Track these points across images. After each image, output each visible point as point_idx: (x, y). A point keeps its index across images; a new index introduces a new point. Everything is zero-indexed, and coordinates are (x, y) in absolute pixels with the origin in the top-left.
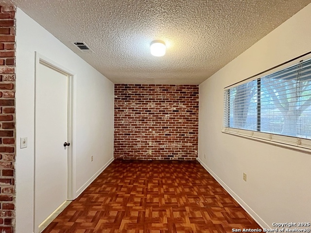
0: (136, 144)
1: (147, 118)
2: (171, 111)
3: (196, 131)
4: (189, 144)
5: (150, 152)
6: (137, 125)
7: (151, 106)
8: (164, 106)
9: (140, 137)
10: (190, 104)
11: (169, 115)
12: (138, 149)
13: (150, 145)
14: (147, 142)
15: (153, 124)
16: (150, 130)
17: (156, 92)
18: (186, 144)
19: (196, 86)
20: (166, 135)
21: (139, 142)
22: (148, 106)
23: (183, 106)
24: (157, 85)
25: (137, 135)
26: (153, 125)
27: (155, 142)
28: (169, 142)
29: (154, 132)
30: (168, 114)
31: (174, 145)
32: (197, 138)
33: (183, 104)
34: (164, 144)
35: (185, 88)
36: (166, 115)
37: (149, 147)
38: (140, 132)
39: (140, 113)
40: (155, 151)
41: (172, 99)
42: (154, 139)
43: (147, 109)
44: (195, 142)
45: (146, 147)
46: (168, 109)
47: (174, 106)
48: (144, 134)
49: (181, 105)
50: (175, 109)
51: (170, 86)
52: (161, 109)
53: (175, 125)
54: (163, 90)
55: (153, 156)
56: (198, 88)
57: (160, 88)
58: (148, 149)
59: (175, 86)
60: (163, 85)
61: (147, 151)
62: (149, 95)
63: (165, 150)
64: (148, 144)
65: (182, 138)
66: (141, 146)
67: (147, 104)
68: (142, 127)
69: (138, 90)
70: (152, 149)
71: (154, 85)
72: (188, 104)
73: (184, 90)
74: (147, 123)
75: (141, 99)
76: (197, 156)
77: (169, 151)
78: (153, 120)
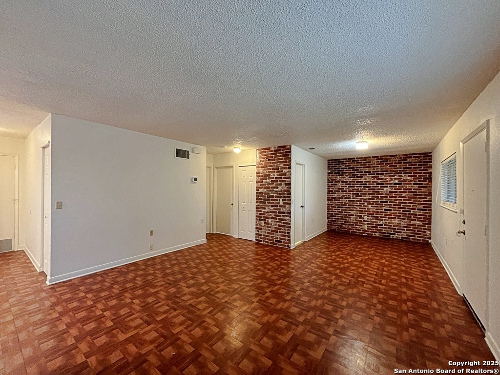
0: (350, 218)
1: (362, 191)
2: (391, 184)
3: (428, 207)
4: (417, 222)
5: (366, 227)
6: (350, 198)
7: (366, 179)
8: (383, 179)
9: (354, 210)
10: (419, 176)
11: (388, 189)
12: (352, 222)
13: (366, 219)
14: (362, 216)
15: (368, 197)
16: (366, 204)
17: (372, 165)
18: (412, 222)
19: (427, 153)
20: (385, 210)
21: (353, 215)
22: (363, 180)
23: (409, 178)
24: (373, 157)
25: (350, 208)
26: (368, 199)
27: (372, 217)
28: (389, 218)
29: (370, 206)
30: (387, 187)
31: (396, 221)
32: (430, 216)
33: (409, 176)
34: (382, 220)
35: (411, 157)
36: (385, 189)
37: (363, 221)
38: (354, 205)
39: (354, 187)
40: (371, 227)
41: (393, 171)
42: (369, 213)
43: (362, 182)
44: (428, 221)
45: (361, 221)
46: (387, 181)
47: (395, 179)
48: (358, 208)
49: (405, 177)
50: (397, 181)
51: (390, 156)
52: (378, 182)
53: (397, 200)
54: (381, 162)
55: (369, 231)
56: (431, 156)
57: (377, 159)
58: (363, 224)
59: (396, 155)
60: (381, 156)
61: (361, 226)
62: (364, 167)
63: (384, 226)
64: (364, 218)
65: (408, 216)
66: (355, 220)
67: (362, 177)
68: (356, 201)
69: (351, 163)
70: (368, 224)
71: (370, 157)
72: (416, 176)
73: (408, 160)
74: (362, 196)
75: (354, 173)
76: (430, 238)
77: (388, 228)
78: (369, 194)
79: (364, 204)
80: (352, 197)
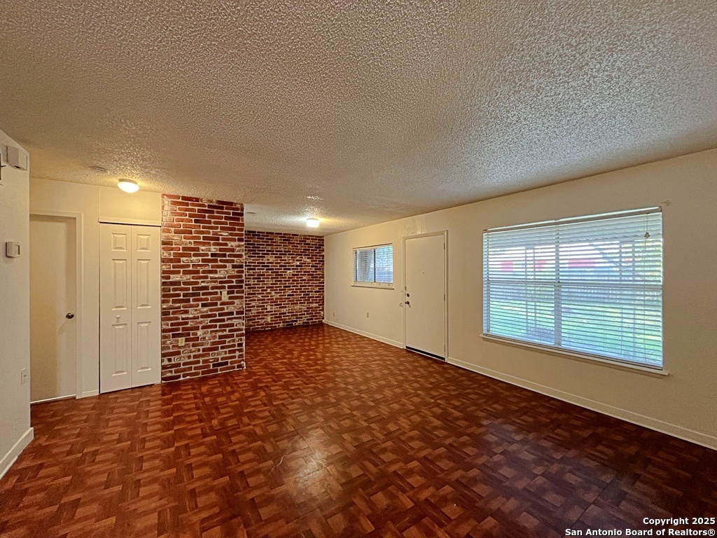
0: (250, 310)
1: (264, 275)
2: (293, 266)
3: (321, 289)
4: (315, 305)
5: (269, 319)
6: (250, 285)
7: (269, 260)
8: (285, 260)
9: (255, 300)
10: (315, 258)
11: (291, 271)
12: (253, 316)
13: (269, 310)
14: (264, 306)
15: (271, 282)
16: (269, 290)
17: (275, 242)
18: (311, 305)
19: (320, 237)
20: (288, 295)
21: (254, 307)
22: (265, 260)
23: (308, 260)
24: (276, 234)
25: (250, 297)
26: (272, 284)
27: (275, 305)
28: (292, 304)
29: (273, 292)
30: (289, 269)
31: (298, 307)
32: (323, 297)
33: (308, 258)
34: (286, 307)
35: (309, 239)
36: (288, 271)
37: (267, 312)
38: (255, 294)
39: (255, 269)
40: (275, 317)
41: (295, 252)
42: (273, 302)
43: (264, 263)
44: (321, 302)
45: (264, 312)
46: (290, 263)
47: (297, 261)
48: (260, 296)
49: (305, 259)
50: (298, 263)
51: (293, 235)
52: (281, 264)
53: (298, 283)
54: (284, 240)
55: (272, 324)
56: (323, 240)
57: (280, 237)
58: (266, 315)
59: (298, 235)
60: (284, 234)
61: (264, 318)
62: (267, 245)
63: (287, 314)
64: (266, 309)
65: (307, 298)
66: (257, 313)
67: (264, 257)
68: (258, 288)
69: (251, 238)
70: (271, 315)
71: (273, 233)
72: (313, 258)
73: (308, 241)
74: (264, 281)
75: (255, 251)
76: (323, 318)
77: (292, 316)
78: (272, 278)
79: (266, 290)
80: (252, 283)
